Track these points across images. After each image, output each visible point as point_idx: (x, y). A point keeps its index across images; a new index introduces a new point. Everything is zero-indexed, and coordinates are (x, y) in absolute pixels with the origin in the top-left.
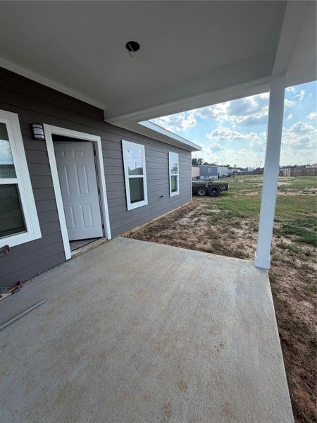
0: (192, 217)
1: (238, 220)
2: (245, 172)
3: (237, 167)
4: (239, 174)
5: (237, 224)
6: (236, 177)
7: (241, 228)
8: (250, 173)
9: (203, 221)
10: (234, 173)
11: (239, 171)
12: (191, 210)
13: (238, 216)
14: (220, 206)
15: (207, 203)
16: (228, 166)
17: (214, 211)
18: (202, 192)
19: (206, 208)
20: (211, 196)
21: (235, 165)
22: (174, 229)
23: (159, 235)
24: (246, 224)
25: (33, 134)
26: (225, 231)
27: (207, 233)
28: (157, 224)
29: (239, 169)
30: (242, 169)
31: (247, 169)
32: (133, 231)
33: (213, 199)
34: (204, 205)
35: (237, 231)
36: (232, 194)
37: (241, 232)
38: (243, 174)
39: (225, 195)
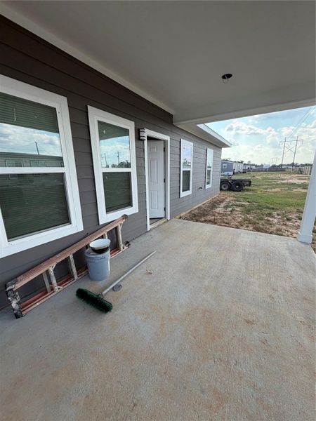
0: (226, 207)
1: (268, 211)
2: (260, 169)
3: (251, 163)
4: (254, 171)
5: (270, 214)
6: (252, 173)
7: (274, 217)
8: (266, 170)
9: (237, 211)
10: (249, 169)
11: (254, 167)
12: (221, 202)
13: (268, 208)
14: (248, 200)
15: (233, 196)
16: (242, 162)
17: (243, 203)
18: (225, 187)
19: (235, 201)
20: (234, 191)
21: (249, 162)
22: (214, 215)
23: (203, 219)
24: (278, 215)
25: (139, 136)
26: (262, 219)
27: (245, 220)
28: (196, 211)
29: (253, 165)
30: (256, 166)
31: (262, 165)
32: (182, 215)
33: (236, 193)
34: (232, 198)
35: (271, 219)
36: (255, 190)
37: (276, 220)
38: (259, 171)
39: (248, 190)
